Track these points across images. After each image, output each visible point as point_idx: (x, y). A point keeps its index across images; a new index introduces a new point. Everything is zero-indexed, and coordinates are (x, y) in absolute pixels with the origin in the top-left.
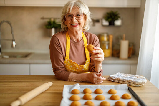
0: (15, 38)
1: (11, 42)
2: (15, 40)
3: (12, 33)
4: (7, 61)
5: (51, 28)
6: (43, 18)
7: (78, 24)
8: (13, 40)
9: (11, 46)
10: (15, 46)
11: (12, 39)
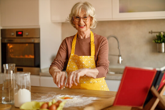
0: (121, 54)
1: (117, 57)
2: (122, 56)
3: (118, 48)
4: (113, 77)
5: (161, 43)
6: (152, 32)
7: (85, 25)
8: (119, 56)
9: (117, 61)
10: (122, 61)
11: (118, 54)
